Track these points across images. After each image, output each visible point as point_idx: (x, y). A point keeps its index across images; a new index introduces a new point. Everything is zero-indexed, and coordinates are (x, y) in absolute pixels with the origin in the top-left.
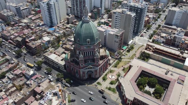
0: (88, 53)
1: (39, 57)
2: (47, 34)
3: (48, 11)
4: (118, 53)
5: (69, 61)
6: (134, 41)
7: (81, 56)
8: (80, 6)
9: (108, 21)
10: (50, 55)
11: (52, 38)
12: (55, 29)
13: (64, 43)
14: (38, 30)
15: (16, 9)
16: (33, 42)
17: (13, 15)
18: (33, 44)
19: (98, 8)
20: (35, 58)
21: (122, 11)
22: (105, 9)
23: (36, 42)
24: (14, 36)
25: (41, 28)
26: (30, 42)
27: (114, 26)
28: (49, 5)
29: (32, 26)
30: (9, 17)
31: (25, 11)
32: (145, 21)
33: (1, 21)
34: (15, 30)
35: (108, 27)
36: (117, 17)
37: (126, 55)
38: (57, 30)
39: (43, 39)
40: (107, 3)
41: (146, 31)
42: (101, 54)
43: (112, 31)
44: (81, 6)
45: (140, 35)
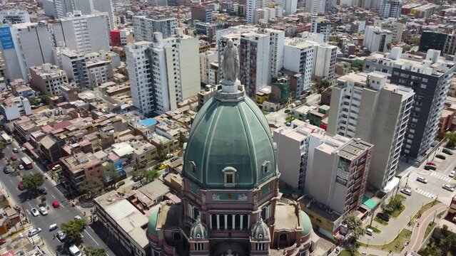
0: (226, 217)
1: (87, 204)
2: (131, 136)
3: (148, 72)
4: (345, 222)
5: (161, 237)
6: (403, 184)
7: (199, 228)
8: (242, 64)
9: (320, 111)
10: (115, 202)
11: (143, 147)
12: (158, 123)
13: (172, 166)
14: (109, 121)
15: (73, 63)
16: (80, 155)
17: (64, 78)
18: (78, 162)
19: (292, 74)
20: (73, 206)
21: (368, 80)
22: (314, 78)
23: (90, 155)
24: (42, 132)
25: (118, 117)
26: (72, 154)
27: (337, 126)
28: (151, 54)
29: (100, 110)
30: (51, 81)
31: (97, 70)
32: (441, 120)
33: (30, 91)
34: (53, 116)
35: (315, 127)
36: (348, 97)
37: (376, 231)
38: (162, 127)
39: (113, 148)
40: (320, 62)
41: (444, 151)
42: (279, 226)
43: (329, 144)
44: (245, 64)
45: (424, 164)
